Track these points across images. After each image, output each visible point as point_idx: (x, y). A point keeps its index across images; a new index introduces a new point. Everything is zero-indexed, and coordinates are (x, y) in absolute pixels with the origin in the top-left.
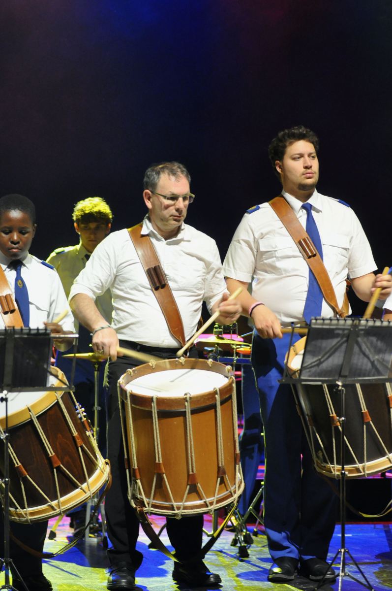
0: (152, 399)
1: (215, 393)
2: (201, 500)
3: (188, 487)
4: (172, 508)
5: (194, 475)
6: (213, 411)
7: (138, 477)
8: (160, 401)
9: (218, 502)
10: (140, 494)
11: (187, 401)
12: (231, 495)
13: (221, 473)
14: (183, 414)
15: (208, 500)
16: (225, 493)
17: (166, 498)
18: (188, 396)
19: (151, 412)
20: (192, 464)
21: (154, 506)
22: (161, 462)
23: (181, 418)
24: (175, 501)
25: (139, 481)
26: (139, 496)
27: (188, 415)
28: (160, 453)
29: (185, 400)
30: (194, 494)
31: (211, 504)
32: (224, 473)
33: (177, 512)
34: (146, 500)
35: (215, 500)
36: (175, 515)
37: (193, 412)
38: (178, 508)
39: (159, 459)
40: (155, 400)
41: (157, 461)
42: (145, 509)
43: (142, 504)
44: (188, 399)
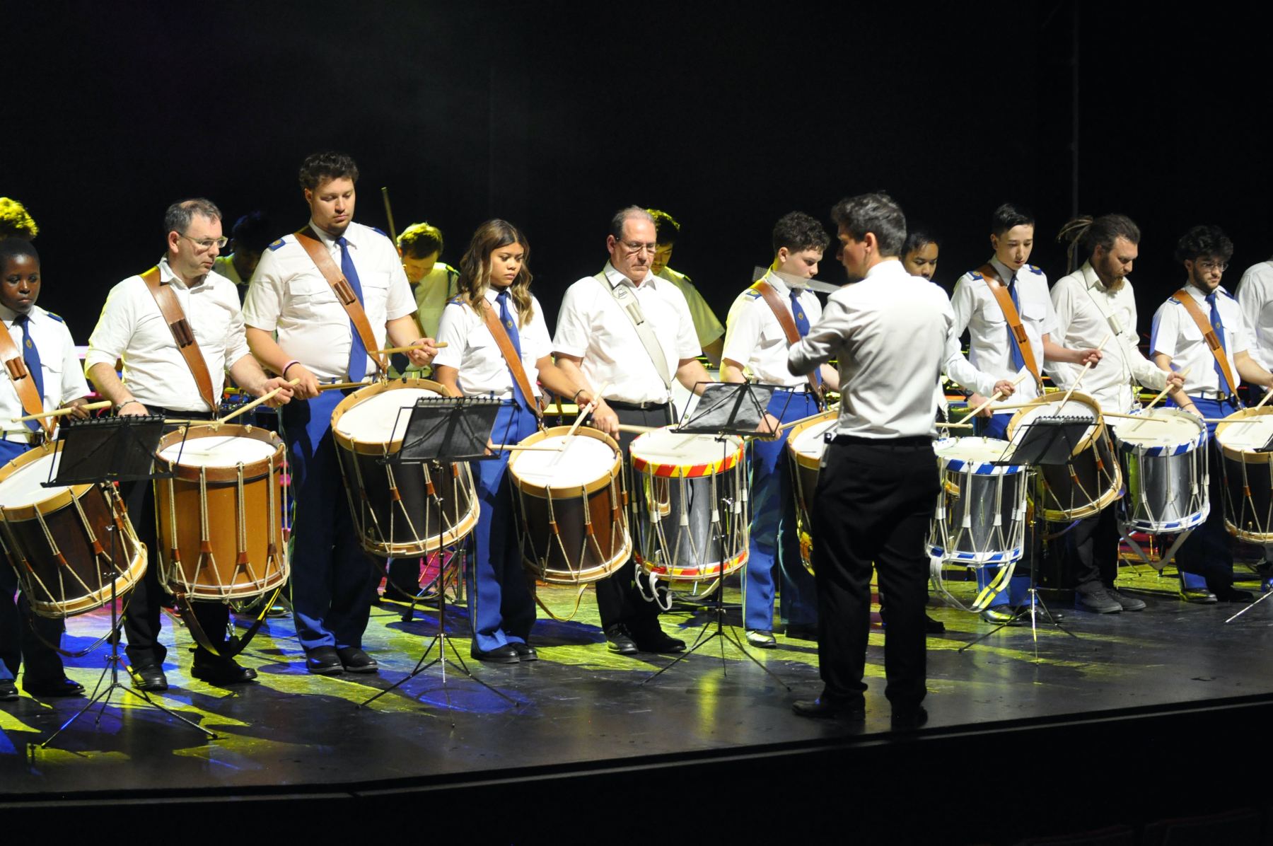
0: (200, 470)
1: (269, 461)
2: (251, 581)
3: (238, 567)
4: (219, 592)
5: (244, 554)
6: (265, 480)
7: (178, 559)
8: (210, 472)
9: (270, 583)
10: (180, 577)
11: (240, 471)
12: (280, 577)
13: (271, 550)
14: (236, 485)
15: (259, 582)
16: (275, 574)
17: (212, 580)
18: (241, 466)
19: (199, 484)
20: (243, 542)
21: (198, 591)
22: (208, 540)
23: (232, 489)
24: (223, 584)
25: (179, 564)
26: (178, 581)
27: (241, 486)
28: (207, 529)
29: (238, 469)
30: (243, 574)
31: (262, 586)
32: (275, 551)
33: (224, 596)
34: (187, 585)
35: (266, 581)
36: (223, 599)
37: (246, 482)
38: (227, 592)
39: (206, 536)
40: (204, 470)
41: (204, 539)
42: (186, 594)
43: (183, 589)
44: (241, 468)
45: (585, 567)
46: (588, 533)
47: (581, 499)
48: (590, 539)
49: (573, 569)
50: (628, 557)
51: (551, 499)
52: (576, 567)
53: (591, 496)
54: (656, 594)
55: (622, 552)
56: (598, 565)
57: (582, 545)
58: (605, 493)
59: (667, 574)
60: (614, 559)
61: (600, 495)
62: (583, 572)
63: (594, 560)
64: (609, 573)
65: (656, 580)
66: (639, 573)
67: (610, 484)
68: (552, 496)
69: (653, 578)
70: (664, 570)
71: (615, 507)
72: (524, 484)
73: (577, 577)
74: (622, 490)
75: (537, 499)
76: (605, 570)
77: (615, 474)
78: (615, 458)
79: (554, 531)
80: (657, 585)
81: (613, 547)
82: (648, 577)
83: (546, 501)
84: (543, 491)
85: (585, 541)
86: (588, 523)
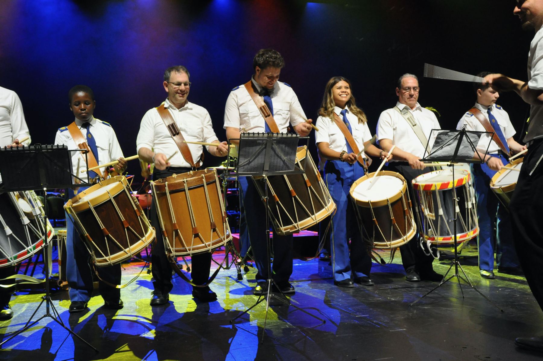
2: (203, 244)
5: (196, 228)
11: (185, 183)
14: (184, 190)
15: (207, 244)
18: (185, 180)
19: (166, 192)
22: (175, 222)
23: (184, 194)
27: (187, 191)
40: (166, 185)
45: (393, 240)
46: (393, 223)
47: (387, 206)
48: (394, 226)
49: (388, 241)
50: (415, 233)
51: (372, 208)
52: (389, 240)
53: (392, 204)
54: (431, 251)
55: (412, 231)
56: (400, 238)
57: (391, 229)
58: (400, 202)
59: (435, 240)
60: (408, 235)
61: (397, 203)
62: (393, 242)
63: (397, 236)
64: (406, 242)
65: (430, 244)
66: (422, 241)
67: (402, 197)
68: (372, 206)
69: (429, 243)
70: (434, 239)
71: (406, 209)
72: (358, 201)
73: (390, 245)
74: (408, 200)
75: (365, 207)
76: (404, 240)
77: (404, 192)
78: (403, 184)
79: (375, 223)
80: (431, 246)
81: (407, 229)
82: (426, 243)
83: (370, 209)
84: (367, 204)
85: (392, 227)
86: (393, 218)
